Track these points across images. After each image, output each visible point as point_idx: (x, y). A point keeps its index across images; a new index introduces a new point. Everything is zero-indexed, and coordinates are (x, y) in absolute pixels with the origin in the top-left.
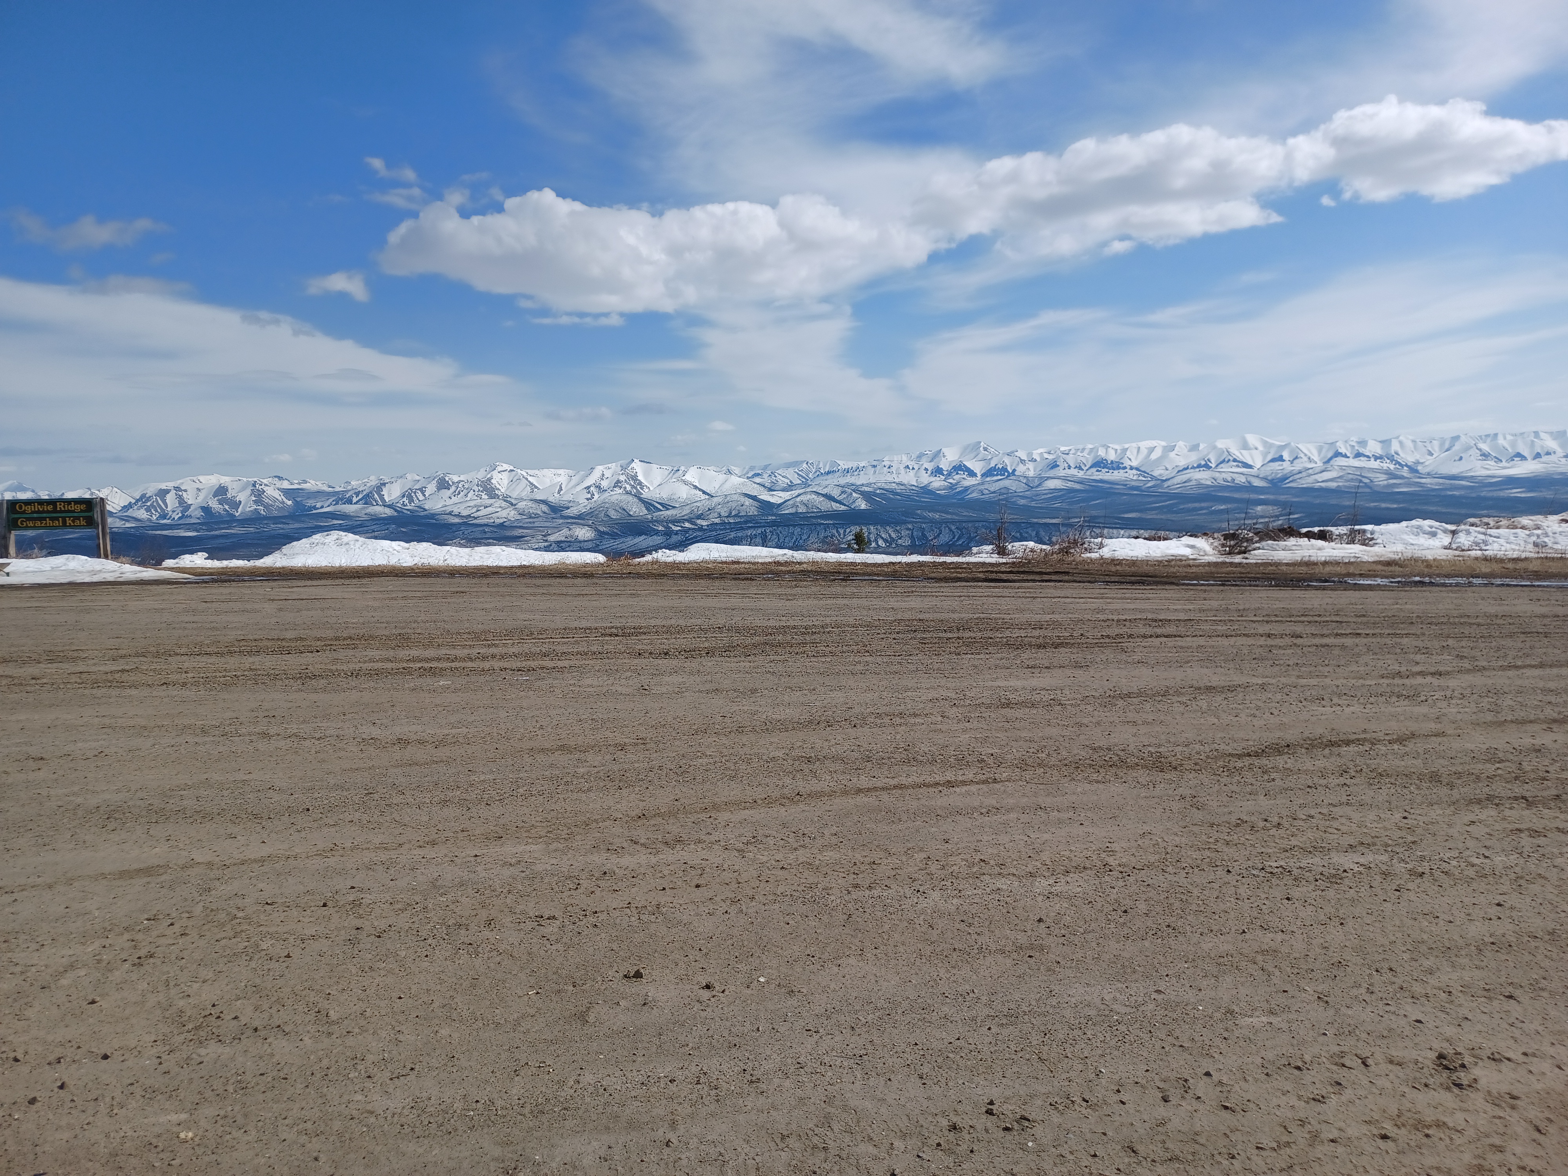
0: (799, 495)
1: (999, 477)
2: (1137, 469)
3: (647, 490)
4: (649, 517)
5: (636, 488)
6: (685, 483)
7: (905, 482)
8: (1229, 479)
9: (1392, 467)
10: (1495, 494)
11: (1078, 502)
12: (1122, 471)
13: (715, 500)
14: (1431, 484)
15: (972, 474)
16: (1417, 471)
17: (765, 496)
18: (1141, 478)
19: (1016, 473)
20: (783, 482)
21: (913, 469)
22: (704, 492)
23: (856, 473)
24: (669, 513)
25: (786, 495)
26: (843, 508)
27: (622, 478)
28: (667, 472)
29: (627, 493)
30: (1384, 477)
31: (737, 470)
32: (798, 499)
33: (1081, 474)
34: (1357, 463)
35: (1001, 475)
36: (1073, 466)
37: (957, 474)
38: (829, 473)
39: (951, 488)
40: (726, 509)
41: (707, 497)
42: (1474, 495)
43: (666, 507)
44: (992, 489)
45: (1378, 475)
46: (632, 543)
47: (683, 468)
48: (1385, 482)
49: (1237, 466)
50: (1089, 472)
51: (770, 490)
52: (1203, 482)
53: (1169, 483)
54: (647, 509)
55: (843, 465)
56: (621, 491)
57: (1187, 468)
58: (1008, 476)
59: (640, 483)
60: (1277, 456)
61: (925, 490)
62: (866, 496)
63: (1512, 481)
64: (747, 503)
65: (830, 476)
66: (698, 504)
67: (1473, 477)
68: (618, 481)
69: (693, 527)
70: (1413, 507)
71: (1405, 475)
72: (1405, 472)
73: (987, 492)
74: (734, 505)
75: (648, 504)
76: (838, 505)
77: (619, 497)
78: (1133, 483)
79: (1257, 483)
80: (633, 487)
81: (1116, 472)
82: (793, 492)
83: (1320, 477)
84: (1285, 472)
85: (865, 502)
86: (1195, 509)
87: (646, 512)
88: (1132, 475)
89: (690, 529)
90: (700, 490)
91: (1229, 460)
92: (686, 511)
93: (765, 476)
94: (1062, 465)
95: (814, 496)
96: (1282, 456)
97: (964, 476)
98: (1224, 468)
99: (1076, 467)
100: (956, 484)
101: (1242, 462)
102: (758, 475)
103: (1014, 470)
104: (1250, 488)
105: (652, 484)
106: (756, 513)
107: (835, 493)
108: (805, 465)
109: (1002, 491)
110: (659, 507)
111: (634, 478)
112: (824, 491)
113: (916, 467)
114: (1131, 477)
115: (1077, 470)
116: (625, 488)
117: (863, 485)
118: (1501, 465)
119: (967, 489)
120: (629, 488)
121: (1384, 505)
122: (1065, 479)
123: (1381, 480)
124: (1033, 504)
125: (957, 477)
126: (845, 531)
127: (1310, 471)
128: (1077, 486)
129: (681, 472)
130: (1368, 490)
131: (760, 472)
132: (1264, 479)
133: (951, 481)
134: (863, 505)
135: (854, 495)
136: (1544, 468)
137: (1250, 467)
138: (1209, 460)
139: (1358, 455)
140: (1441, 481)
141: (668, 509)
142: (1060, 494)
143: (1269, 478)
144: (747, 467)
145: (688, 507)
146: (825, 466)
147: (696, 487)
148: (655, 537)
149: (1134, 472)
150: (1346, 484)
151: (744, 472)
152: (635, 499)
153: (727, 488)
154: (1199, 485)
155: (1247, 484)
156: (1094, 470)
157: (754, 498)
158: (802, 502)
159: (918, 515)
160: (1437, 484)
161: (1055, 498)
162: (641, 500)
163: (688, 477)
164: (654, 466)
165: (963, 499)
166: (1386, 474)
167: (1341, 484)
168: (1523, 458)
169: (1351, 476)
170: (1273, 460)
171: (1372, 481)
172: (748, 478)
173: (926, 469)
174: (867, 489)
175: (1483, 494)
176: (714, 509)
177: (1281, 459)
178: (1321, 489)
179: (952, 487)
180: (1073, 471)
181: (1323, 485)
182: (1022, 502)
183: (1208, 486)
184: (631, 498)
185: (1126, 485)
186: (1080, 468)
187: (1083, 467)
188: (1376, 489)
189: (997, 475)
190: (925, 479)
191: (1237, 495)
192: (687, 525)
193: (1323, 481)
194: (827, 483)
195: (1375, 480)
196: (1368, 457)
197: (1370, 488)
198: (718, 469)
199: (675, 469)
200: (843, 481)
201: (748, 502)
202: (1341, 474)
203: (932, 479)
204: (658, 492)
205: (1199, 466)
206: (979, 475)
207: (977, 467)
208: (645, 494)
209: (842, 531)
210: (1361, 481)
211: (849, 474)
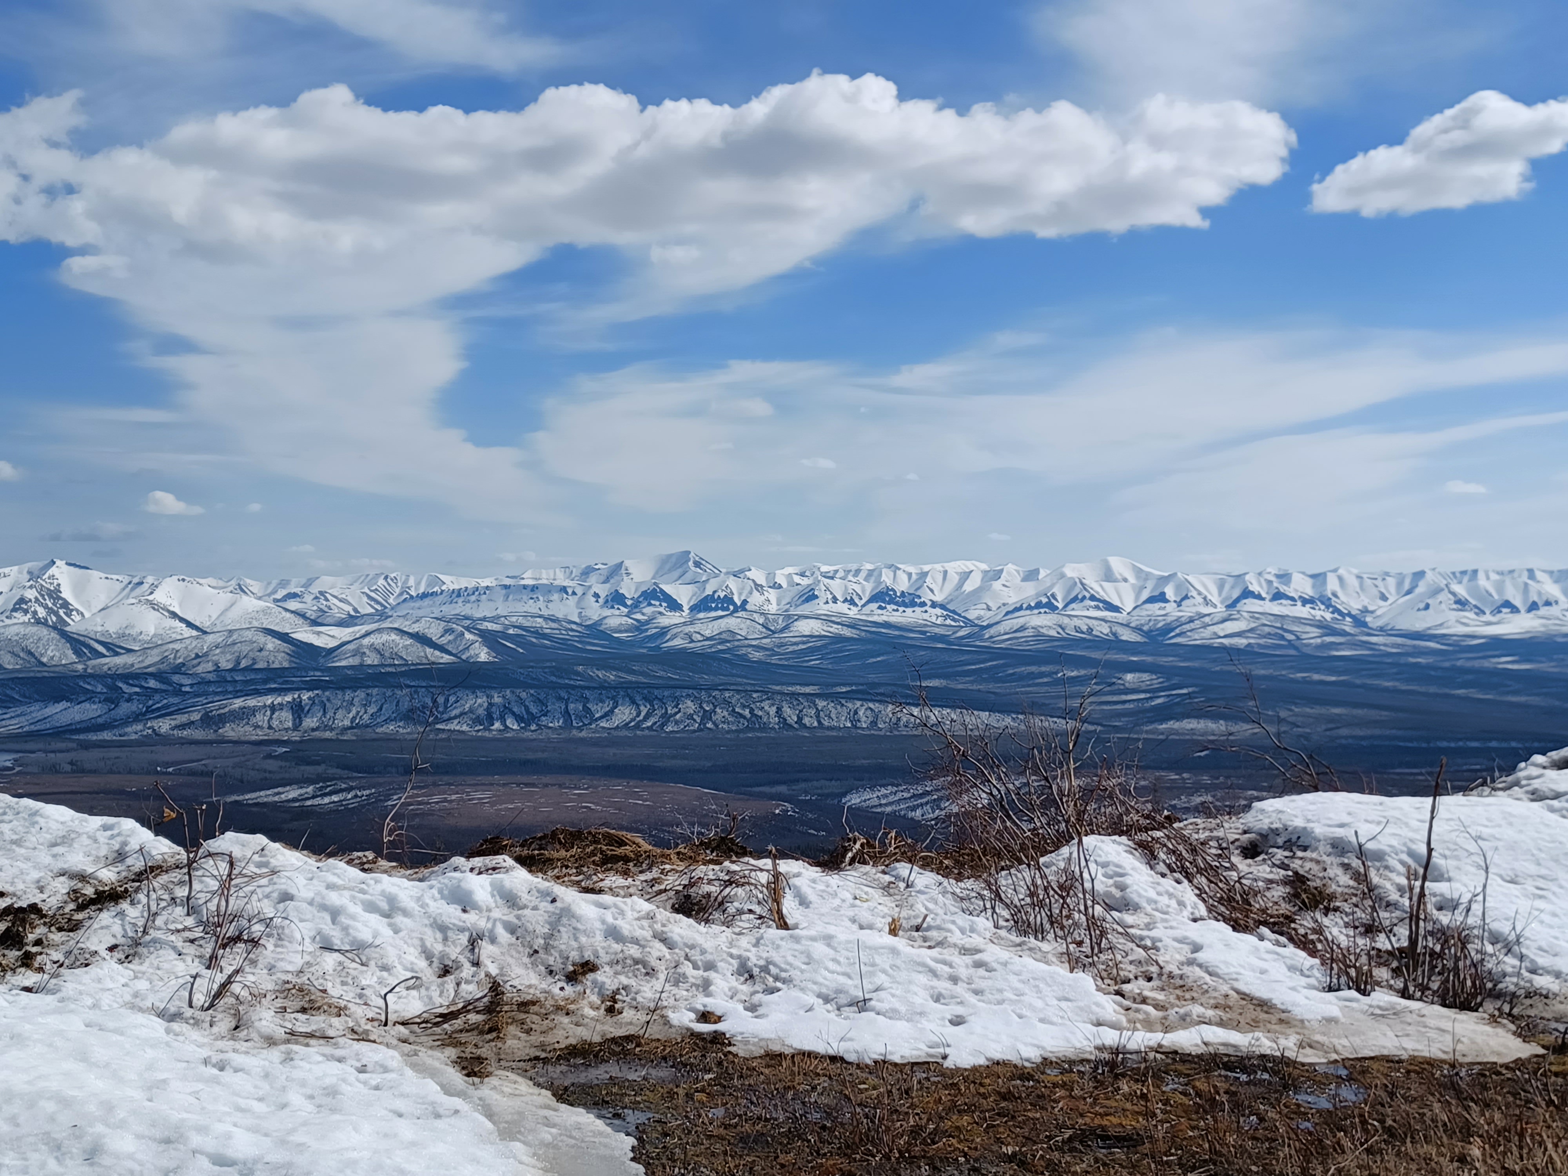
0: (367, 634)
1: (720, 613)
2: (943, 607)
3: (76, 617)
4: (80, 667)
5: (56, 614)
6: (155, 606)
7: (560, 616)
8: (1084, 628)
9: (1328, 616)
10: (1477, 664)
11: (849, 658)
12: (917, 609)
13: (210, 639)
14: (1385, 645)
15: (674, 606)
16: (1365, 624)
17: (305, 635)
18: (948, 622)
19: (748, 607)
20: (340, 609)
21: (574, 593)
22: (189, 624)
23: (473, 598)
24: (119, 660)
25: (344, 634)
26: (446, 658)
27: (31, 594)
28: (119, 586)
29: (38, 622)
30: (1315, 632)
31: (255, 586)
32: (366, 641)
33: (853, 612)
34: (1276, 608)
35: (723, 609)
36: (841, 598)
37: (650, 604)
38: (424, 596)
39: (637, 629)
40: (229, 657)
41: (195, 633)
42: (1447, 664)
43: (113, 649)
44: (708, 633)
45: (1308, 629)
46: (39, 715)
47: (150, 580)
48: (1319, 641)
49: (1097, 608)
50: (866, 610)
51: (315, 623)
52: (1044, 631)
53: (993, 631)
54: (77, 652)
55: (451, 583)
56: (26, 619)
57: (1020, 608)
58: (736, 610)
59: (66, 605)
60: (1156, 593)
61: (595, 630)
62: (489, 639)
63: (1499, 644)
64: (270, 646)
65: (427, 602)
66: (177, 646)
67: (1444, 635)
68: (22, 600)
69: (164, 687)
70: (1358, 682)
71: (1347, 629)
72: (1347, 625)
73: (699, 637)
74: (245, 649)
75: (77, 643)
76: (437, 653)
77: (22, 630)
78: (937, 630)
79: (1126, 635)
80: (50, 611)
81: (909, 610)
82: (357, 628)
83: (1220, 630)
84: (1169, 619)
85: (486, 650)
86: (1032, 676)
87: (74, 658)
88: (934, 616)
89: (156, 691)
90: (182, 620)
91: (1084, 598)
92: (153, 658)
93: (308, 598)
94: (823, 595)
95: (393, 636)
96: (1163, 594)
97: (661, 609)
98: (1077, 610)
99: (845, 601)
100: (647, 622)
101: (1105, 602)
102: (293, 596)
103: (745, 602)
104: (1114, 643)
105: (89, 607)
106: (286, 664)
107: (434, 631)
108: (381, 582)
109: (724, 636)
110: (100, 648)
111: (55, 594)
112: (415, 628)
113: (579, 591)
114: (933, 619)
115: (846, 605)
116: (35, 613)
117: (484, 619)
118: (1484, 618)
119: (664, 631)
120: (42, 613)
121: (1316, 677)
122: (827, 619)
123: (1312, 636)
124: (774, 660)
125: (648, 610)
126: (447, 700)
127: (1207, 620)
128: (847, 632)
129: (146, 586)
130: (1292, 652)
131: (298, 590)
132: (1138, 629)
133: (638, 616)
134: (483, 655)
135: (468, 636)
136: (1544, 626)
137: (1116, 609)
138: (1053, 596)
139: (1278, 596)
140: (1399, 640)
141: (117, 654)
142: (819, 644)
143: (1145, 628)
144: (275, 583)
145: (155, 651)
146: (418, 584)
147: (174, 615)
148: (86, 705)
149: (938, 611)
150: (1262, 641)
151: (269, 591)
152: (54, 635)
153: (233, 619)
154: (1039, 636)
155: (1112, 638)
156: (874, 606)
157: (284, 637)
158: (372, 647)
159: (578, 674)
160: (1394, 645)
161: (812, 651)
162: (65, 635)
163: (159, 596)
164: (95, 574)
165: (658, 648)
166: (1318, 627)
167: (1252, 641)
168: (1515, 610)
169: (1267, 629)
170: (1151, 600)
171: (1298, 638)
172: (276, 601)
173: (596, 596)
174: (490, 626)
175: (1459, 663)
176: (206, 655)
177: (1161, 598)
178: (1224, 648)
179: (640, 626)
180: (842, 607)
181: (1226, 641)
182: (757, 655)
183: (1052, 639)
184: (44, 632)
185: (924, 633)
186: (852, 602)
187: (857, 600)
188: (1306, 650)
189: (716, 609)
190: (594, 612)
191: (1096, 655)
192: (152, 683)
193: (1225, 637)
194: (420, 613)
195: (1304, 636)
196: (1292, 599)
197: (1296, 648)
198: (221, 583)
199: (136, 580)
200: (450, 610)
201: (272, 644)
202: (1253, 625)
203: (607, 612)
204: (99, 620)
205: (1039, 605)
206: (686, 608)
207: (684, 595)
208: (74, 625)
209: (441, 700)
210: (1282, 638)
211: (460, 600)
